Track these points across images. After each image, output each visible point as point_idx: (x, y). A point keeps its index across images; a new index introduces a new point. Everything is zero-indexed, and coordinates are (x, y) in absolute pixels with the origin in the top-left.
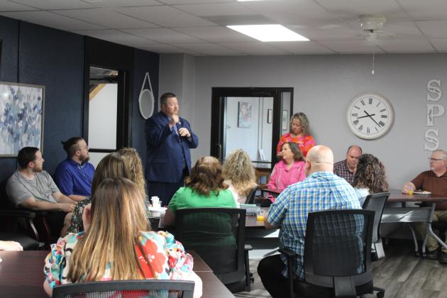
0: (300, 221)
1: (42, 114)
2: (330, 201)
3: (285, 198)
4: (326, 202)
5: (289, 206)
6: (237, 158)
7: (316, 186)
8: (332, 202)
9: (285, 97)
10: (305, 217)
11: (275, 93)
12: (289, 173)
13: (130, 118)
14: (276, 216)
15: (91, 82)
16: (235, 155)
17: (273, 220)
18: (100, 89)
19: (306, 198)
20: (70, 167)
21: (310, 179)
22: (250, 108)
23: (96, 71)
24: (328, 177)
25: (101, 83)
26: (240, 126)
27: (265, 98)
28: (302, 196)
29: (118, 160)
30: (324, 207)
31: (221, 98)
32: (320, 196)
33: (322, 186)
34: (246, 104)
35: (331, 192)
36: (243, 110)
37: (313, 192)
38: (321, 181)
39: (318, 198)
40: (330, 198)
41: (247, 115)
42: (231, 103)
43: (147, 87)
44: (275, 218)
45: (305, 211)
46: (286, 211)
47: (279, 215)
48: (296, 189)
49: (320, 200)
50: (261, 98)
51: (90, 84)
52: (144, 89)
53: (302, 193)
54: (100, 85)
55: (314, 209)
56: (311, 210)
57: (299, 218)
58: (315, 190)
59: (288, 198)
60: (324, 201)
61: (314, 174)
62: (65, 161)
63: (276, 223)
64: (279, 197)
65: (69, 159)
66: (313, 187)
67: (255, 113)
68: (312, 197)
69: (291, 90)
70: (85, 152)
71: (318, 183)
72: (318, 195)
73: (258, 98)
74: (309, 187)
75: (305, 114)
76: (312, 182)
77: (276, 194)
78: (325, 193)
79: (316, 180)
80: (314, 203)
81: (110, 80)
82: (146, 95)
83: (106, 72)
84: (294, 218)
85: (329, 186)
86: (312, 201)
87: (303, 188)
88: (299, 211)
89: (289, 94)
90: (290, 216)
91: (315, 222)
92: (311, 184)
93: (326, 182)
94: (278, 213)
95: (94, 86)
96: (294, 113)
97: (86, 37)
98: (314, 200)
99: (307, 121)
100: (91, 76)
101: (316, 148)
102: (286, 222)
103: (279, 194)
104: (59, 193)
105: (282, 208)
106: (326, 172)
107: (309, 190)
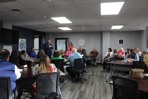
1: (26, 44)
9: (68, 40)
11: (66, 39)
20: (32, 53)
21: (73, 53)
23: (35, 36)
27: (64, 40)
31: (56, 40)
35: (77, 55)
36: (60, 42)
42: (58, 41)
54: (35, 38)
61: (74, 53)
65: (32, 51)
67: (62, 42)
69: (69, 38)
70: (34, 50)
72: (75, 56)
77: (68, 56)
81: (37, 37)
82: (44, 40)
84: (71, 60)
96: (69, 42)
97: (33, 30)
104: (29, 57)
105: (69, 59)
106: (76, 52)
107: (73, 55)
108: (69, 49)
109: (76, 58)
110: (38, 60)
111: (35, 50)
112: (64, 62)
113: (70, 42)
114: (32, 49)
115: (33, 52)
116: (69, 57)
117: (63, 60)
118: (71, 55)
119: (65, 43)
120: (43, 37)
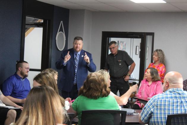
0: (161, 120)
2: (181, 108)
3: (152, 104)
4: (179, 108)
5: (154, 109)
7: (172, 98)
8: (183, 108)
9: (149, 39)
10: (165, 118)
11: (142, 36)
12: (150, 87)
13: (50, 50)
14: (146, 116)
15: (26, 26)
17: (143, 119)
18: (31, 31)
19: (165, 105)
22: (125, 44)
23: (30, 19)
24: (180, 92)
25: (33, 27)
27: (134, 39)
28: (162, 103)
30: (178, 111)
31: (108, 38)
32: (175, 104)
33: (176, 98)
34: (123, 42)
35: (182, 102)
36: (121, 46)
38: (175, 94)
39: (173, 105)
40: (181, 106)
43: (61, 30)
44: (145, 117)
45: (165, 113)
46: (152, 113)
47: (147, 115)
48: (159, 99)
49: (175, 106)
50: (132, 39)
51: (26, 27)
52: (59, 31)
53: (162, 102)
54: (31, 28)
55: (171, 113)
56: (169, 113)
57: (161, 118)
58: (171, 100)
59: (153, 104)
60: (177, 107)
61: (171, 90)
63: (146, 121)
66: (170, 98)
69: (152, 34)
71: (173, 95)
72: (173, 103)
73: (130, 39)
74: (167, 98)
75: (163, 50)
77: (145, 102)
78: (177, 102)
79: (172, 93)
80: (170, 108)
81: (38, 25)
82: (60, 35)
83: (35, 20)
84: (157, 118)
85: (180, 98)
87: (163, 98)
88: (161, 113)
89: (151, 37)
90: (155, 116)
91: (172, 121)
92: (169, 96)
93: (179, 95)
94: (147, 114)
95: (28, 29)
98: (170, 106)
99: (163, 55)
100: (27, 23)
101: (172, 74)
102: (152, 120)
103: (147, 102)
104: (2, 95)
105: (149, 111)
106: (179, 89)
107: (167, 100)
108: (148, 74)
109: (175, 112)
112: (126, 121)
113: (157, 50)
114: (20, 69)
116: (148, 103)
117: (124, 114)
118: (156, 97)
119: (139, 50)
120: (60, 25)
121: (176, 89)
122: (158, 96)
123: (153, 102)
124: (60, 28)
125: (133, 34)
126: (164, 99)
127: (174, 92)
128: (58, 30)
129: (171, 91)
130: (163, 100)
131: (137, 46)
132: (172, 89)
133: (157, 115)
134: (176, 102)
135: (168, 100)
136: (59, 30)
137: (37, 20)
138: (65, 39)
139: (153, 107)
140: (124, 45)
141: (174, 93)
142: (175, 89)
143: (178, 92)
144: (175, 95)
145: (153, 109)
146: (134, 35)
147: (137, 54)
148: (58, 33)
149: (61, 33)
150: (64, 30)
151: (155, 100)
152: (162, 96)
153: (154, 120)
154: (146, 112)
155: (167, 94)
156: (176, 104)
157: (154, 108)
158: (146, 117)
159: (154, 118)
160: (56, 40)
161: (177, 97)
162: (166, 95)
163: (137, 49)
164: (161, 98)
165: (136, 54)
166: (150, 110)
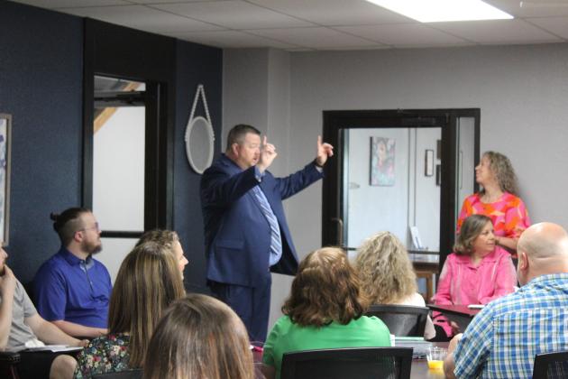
0: (517, 373)
1: (6, 167)
3: (484, 327)
5: (493, 343)
6: (378, 248)
7: (544, 305)
9: (464, 127)
10: (528, 365)
11: (444, 120)
12: (477, 273)
13: (170, 173)
14: (469, 362)
15: (96, 104)
16: (375, 242)
17: (462, 371)
18: (107, 117)
19: (525, 327)
21: (530, 289)
22: (393, 147)
23: (104, 83)
25: (110, 106)
26: (374, 182)
27: (421, 131)
29: (153, 257)
31: (340, 130)
32: (554, 324)
33: (557, 304)
34: (385, 141)
36: (380, 152)
37: (538, 316)
38: (554, 292)
39: (550, 328)
41: (386, 162)
42: (357, 138)
43: (200, 112)
44: (466, 366)
45: (526, 353)
46: (488, 353)
47: (474, 361)
48: (506, 310)
49: (554, 331)
50: (413, 130)
51: (95, 107)
52: (195, 116)
53: (517, 318)
54: (108, 110)
57: (515, 367)
58: (542, 312)
59: (489, 326)
61: (538, 280)
62: (56, 255)
63: (469, 376)
64: (472, 323)
66: (538, 305)
67: (401, 159)
68: (537, 327)
69: (474, 113)
70: (93, 236)
71: (548, 298)
72: (550, 321)
73: (405, 130)
74: (531, 306)
76: (537, 296)
78: (562, 317)
79: (544, 291)
80: (542, 337)
81: (130, 100)
82: (199, 125)
83: (117, 85)
84: (503, 367)
86: (538, 333)
87: (518, 308)
89: (472, 121)
90: (496, 364)
92: (536, 300)
93: (565, 296)
94: (473, 357)
95: (99, 111)
97: (85, 21)
98: (541, 331)
100: (97, 93)
101: (537, 228)
102: (488, 374)
104: (37, 319)
105: (480, 347)
106: (562, 275)
107: (530, 312)
110: (116, 349)
111: (105, 234)
114: (78, 236)
115: (83, 256)
117: (406, 357)
119: (433, 161)
120: (197, 96)
121: (555, 276)
122: (504, 302)
123: (489, 322)
124: (195, 105)
125: (417, 116)
126: (523, 310)
127: (549, 288)
128: (190, 114)
129: (540, 284)
130: (518, 313)
131: (426, 151)
132: (542, 278)
133: (502, 360)
134: (557, 317)
135: (535, 313)
136: (193, 113)
137: (126, 84)
138: (212, 139)
139: (491, 335)
140: (389, 147)
141: (548, 290)
142: (550, 276)
143: (560, 286)
144: (552, 297)
145: (490, 340)
146: (419, 118)
147: (429, 173)
148: (190, 122)
149: (199, 120)
150: (207, 111)
151: (495, 313)
152: (514, 302)
153: (495, 373)
154: (469, 350)
155: (529, 296)
156: (559, 324)
157: (493, 340)
158: (470, 367)
159: (494, 368)
160: (185, 143)
161: (561, 301)
162: (526, 299)
163: (430, 160)
164: (512, 309)
165: (426, 174)
166: (482, 344)
